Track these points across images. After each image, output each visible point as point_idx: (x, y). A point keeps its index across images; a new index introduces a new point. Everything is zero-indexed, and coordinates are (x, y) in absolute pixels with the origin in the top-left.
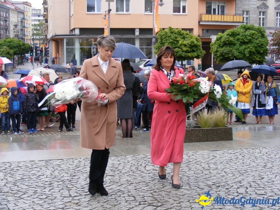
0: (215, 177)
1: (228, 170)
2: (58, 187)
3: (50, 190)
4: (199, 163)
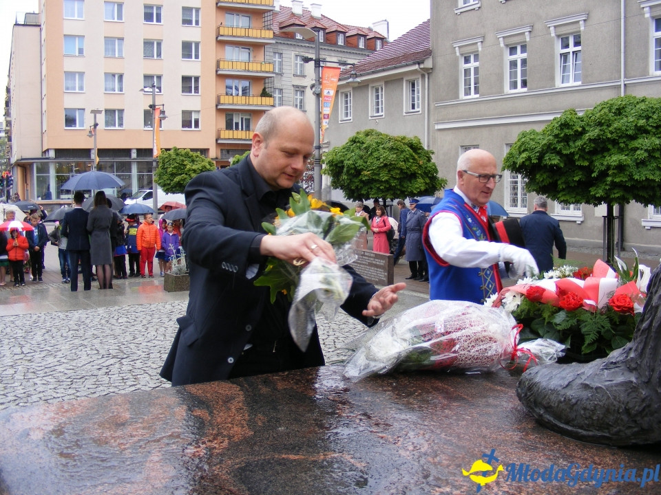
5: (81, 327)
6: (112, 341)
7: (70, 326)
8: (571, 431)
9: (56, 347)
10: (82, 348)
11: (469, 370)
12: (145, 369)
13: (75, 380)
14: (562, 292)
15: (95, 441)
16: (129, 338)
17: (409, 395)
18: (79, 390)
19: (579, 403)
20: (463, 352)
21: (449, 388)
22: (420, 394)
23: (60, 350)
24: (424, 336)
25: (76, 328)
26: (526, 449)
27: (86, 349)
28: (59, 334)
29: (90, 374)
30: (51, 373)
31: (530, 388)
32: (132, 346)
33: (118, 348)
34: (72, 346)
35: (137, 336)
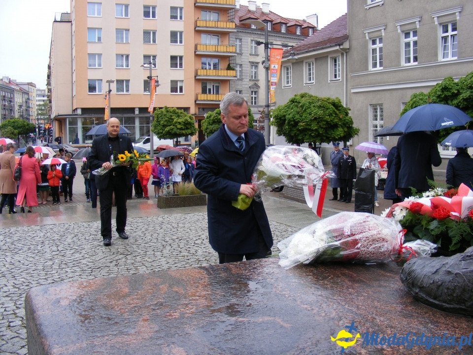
0: (180, 233)
1: (192, 228)
2: (49, 244)
3: (42, 247)
4: (171, 223)
6: (120, 243)
7: (91, 232)
8: (438, 304)
9: (81, 246)
10: (99, 247)
11: (368, 261)
12: (143, 262)
13: (94, 270)
14: (435, 206)
15: (104, 307)
17: (324, 278)
18: (97, 276)
19: (443, 284)
20: (363, 249)
21: (353, 274)
22: (332, 278)
23: (84, 249)
24: (336, 237)
25: (95, 233)
26: (405, 316)
27: (102, 248)
28: (83, 237)
29: (105, 265)
30: (78, 265)
31: (409, 274)
32: (134, 246)
33: (124, 247)
34: (92, 246)
35: (138, 239)
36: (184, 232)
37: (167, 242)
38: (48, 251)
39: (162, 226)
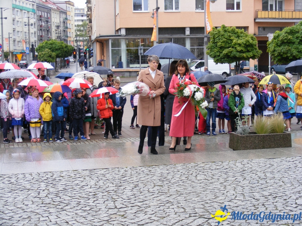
0: (271, 187)
1: (286, 180)
2: (103, 198)
3: (94, 201)
4: (255, 172)
5: (165, 183)
6: (196, 199)
7: (155, 182)
9: (145, 203)
10: (169, 204)
16: (211, 196)
23: (149, 207)
25: (160, 183)
27: (173, 207)
28: (146, 189)
33: (202, 206)
34: (159, 202)
35: (218, 194)
36: (275, 185)
37: (258, 200)
38: (103, 207)
39: (245, 175)
